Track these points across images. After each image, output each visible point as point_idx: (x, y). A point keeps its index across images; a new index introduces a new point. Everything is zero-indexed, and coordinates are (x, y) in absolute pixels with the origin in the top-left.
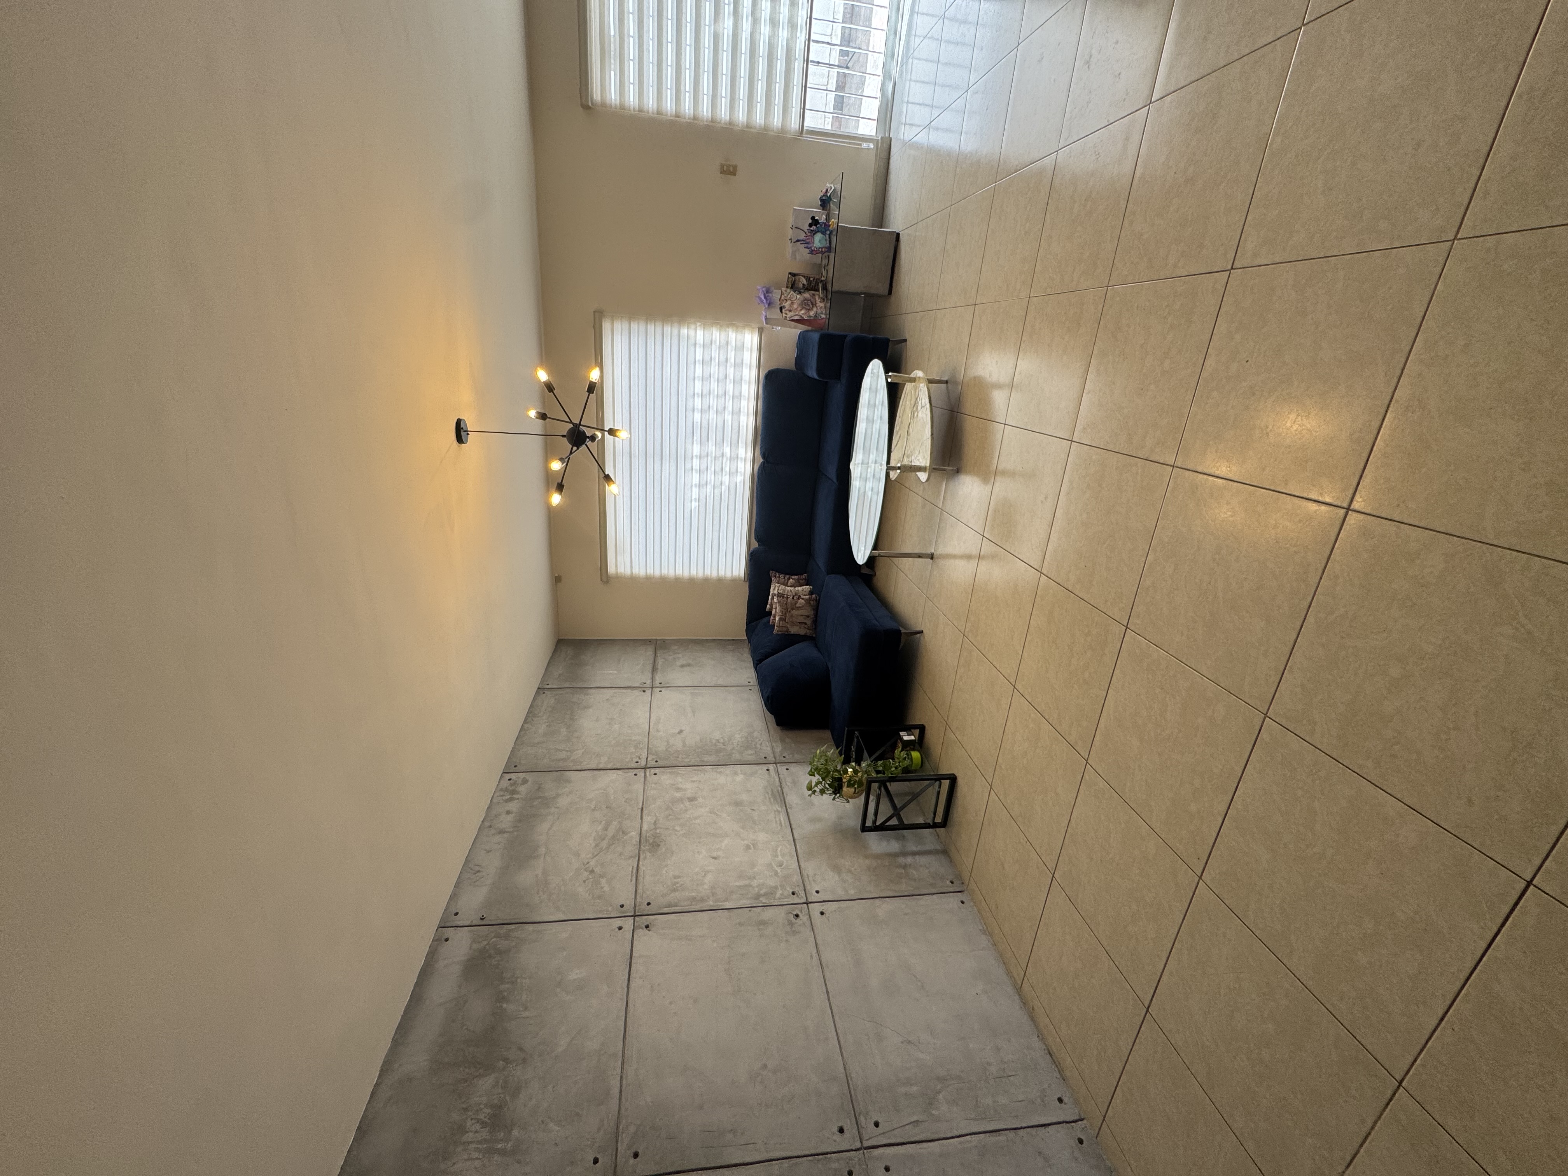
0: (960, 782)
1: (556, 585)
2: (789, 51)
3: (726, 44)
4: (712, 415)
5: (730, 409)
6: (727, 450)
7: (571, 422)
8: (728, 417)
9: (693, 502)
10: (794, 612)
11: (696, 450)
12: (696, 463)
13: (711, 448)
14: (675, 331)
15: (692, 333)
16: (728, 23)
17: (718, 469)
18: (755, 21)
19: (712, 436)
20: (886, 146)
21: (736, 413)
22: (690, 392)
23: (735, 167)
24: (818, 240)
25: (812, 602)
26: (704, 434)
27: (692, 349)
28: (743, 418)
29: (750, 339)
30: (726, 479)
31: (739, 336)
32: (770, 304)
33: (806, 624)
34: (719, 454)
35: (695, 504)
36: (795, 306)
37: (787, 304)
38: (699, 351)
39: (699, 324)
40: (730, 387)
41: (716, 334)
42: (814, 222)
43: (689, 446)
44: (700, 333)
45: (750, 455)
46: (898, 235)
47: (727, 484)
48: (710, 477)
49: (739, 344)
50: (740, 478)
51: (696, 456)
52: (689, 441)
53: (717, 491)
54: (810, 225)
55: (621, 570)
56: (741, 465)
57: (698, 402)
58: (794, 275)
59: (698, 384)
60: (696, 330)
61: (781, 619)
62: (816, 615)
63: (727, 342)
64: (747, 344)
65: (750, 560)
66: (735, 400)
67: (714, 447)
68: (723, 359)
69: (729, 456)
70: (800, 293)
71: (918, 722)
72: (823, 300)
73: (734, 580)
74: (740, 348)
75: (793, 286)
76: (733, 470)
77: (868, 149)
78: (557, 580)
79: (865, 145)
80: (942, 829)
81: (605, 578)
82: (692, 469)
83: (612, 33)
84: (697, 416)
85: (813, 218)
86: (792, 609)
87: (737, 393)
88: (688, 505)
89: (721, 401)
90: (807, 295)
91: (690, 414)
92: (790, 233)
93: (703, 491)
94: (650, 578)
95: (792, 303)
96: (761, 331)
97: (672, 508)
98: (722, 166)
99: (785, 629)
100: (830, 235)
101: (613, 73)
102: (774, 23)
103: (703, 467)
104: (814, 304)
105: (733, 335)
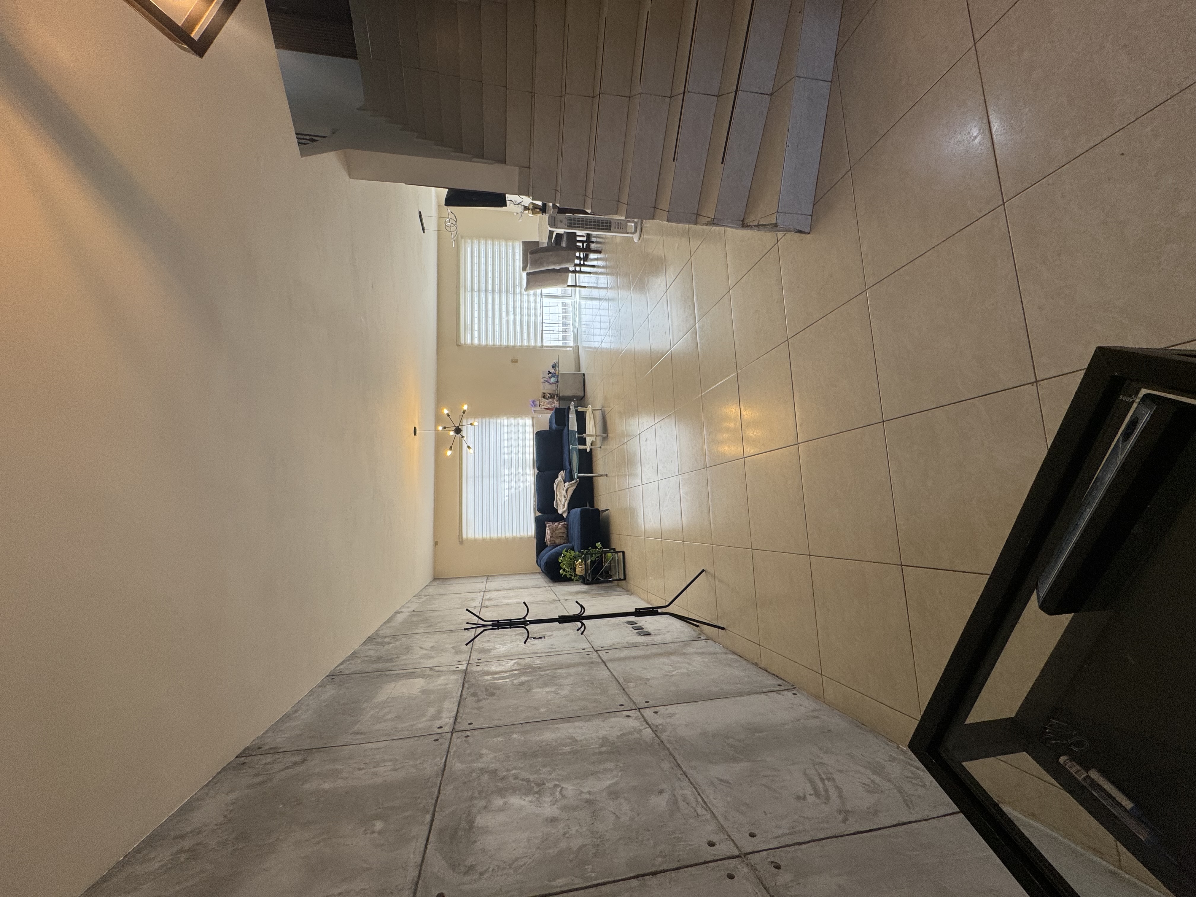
0: (626, 552)
1: (435, 547)
2: (535, 323)
3: (511, 323)
4: (513, 455)
5: (521, 452)
6: (521, 471)
7: (455, 426)
8: (521, 456)
9: (506, 497)
10: (557, 532)
11: (506, 472)
12: (506, 478)
13: (513, 470)
14: (495, 421)
15: (502, 421)
16: (511, 317)
17: (517, 480)
18: (522, 315)
19: (513, 465)
20: (577, 348)
21: (524, 453)
22: (502, 446)
23: (517, 360)
24: (553, 380)
25: (565, 526)
26: (510, 465)
27: (502, 428)
28: (528, 456)
29: (529, 421)
30: (521, 484)
31: (523, 421)
32: (535, 405)
33: (563, 537)
34: (517, 472)
35: (506, 498)
36: (545, 404)
37: (542, 404)
38: (506, 428)
39: (505, 417)
40: (520, 442)
41: (513, 421)
42: (550, 373)
43: (503, 471)
44: (506, 422)
45: (532, 472)
46: (584, 374)
47: (522, 487)
48: (513, 484)
49: (524, 424)
50: (528, 484)
51: (506, 475)
52: (502, 468)
53: (517, 491)
54: (548, 374)
55: (469, 536)
56: (528, 478)
57: (506, 450)
58: (544, 393)
59: (506, 442)
60: (504, 420)
61: (551, 537)
62: (568, 532)
63: (518, 424)
64: (527, 423)
65: (535, 521)
66: (524, 448)
67: (514, 470)
68: (516, 430)
69: (522, 473)
70: (547, 399)
71: (613, 547)
72: (557, 400)
73: (529, 538)
74: (524, 426)
75: (544, 397)
76: (525, 480)
77: (570, 350)
78: (436, 544)
79: (568, 349)
80: (624, 581)
81: (461, 542)
82: (504, 481)
83: (469, 323)
84: (506, 456)
85: (549, 371)
86: (556, 530)
87: (524, 445)
88: (503, 498)
89: (517, 449)
90: (550, 400)
91: (502, 456)
92: (542, 380)
93: (510, 491)
94: (485, 539)
95: (544, 403)
96: (533, 418)
97: (495, 501)
98: (512, 360)
99: (553, 542)
100: (557, 377)
101: (469, 335)
102: (529, 315)
103: (510, 479)
104: (553, 403)
105: (520, 421)
